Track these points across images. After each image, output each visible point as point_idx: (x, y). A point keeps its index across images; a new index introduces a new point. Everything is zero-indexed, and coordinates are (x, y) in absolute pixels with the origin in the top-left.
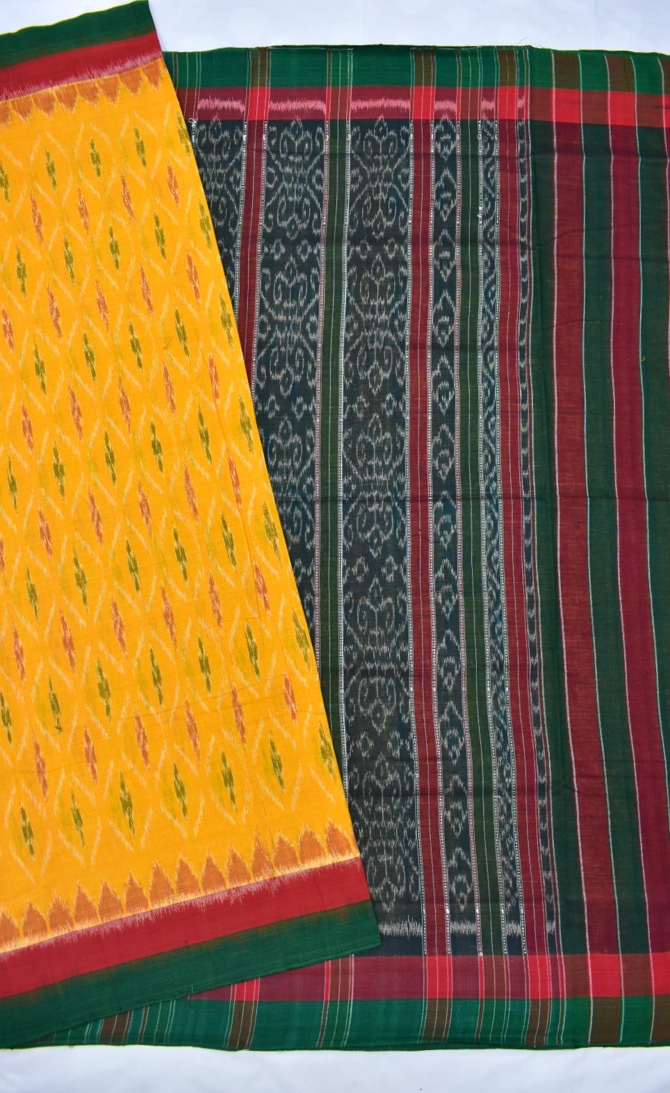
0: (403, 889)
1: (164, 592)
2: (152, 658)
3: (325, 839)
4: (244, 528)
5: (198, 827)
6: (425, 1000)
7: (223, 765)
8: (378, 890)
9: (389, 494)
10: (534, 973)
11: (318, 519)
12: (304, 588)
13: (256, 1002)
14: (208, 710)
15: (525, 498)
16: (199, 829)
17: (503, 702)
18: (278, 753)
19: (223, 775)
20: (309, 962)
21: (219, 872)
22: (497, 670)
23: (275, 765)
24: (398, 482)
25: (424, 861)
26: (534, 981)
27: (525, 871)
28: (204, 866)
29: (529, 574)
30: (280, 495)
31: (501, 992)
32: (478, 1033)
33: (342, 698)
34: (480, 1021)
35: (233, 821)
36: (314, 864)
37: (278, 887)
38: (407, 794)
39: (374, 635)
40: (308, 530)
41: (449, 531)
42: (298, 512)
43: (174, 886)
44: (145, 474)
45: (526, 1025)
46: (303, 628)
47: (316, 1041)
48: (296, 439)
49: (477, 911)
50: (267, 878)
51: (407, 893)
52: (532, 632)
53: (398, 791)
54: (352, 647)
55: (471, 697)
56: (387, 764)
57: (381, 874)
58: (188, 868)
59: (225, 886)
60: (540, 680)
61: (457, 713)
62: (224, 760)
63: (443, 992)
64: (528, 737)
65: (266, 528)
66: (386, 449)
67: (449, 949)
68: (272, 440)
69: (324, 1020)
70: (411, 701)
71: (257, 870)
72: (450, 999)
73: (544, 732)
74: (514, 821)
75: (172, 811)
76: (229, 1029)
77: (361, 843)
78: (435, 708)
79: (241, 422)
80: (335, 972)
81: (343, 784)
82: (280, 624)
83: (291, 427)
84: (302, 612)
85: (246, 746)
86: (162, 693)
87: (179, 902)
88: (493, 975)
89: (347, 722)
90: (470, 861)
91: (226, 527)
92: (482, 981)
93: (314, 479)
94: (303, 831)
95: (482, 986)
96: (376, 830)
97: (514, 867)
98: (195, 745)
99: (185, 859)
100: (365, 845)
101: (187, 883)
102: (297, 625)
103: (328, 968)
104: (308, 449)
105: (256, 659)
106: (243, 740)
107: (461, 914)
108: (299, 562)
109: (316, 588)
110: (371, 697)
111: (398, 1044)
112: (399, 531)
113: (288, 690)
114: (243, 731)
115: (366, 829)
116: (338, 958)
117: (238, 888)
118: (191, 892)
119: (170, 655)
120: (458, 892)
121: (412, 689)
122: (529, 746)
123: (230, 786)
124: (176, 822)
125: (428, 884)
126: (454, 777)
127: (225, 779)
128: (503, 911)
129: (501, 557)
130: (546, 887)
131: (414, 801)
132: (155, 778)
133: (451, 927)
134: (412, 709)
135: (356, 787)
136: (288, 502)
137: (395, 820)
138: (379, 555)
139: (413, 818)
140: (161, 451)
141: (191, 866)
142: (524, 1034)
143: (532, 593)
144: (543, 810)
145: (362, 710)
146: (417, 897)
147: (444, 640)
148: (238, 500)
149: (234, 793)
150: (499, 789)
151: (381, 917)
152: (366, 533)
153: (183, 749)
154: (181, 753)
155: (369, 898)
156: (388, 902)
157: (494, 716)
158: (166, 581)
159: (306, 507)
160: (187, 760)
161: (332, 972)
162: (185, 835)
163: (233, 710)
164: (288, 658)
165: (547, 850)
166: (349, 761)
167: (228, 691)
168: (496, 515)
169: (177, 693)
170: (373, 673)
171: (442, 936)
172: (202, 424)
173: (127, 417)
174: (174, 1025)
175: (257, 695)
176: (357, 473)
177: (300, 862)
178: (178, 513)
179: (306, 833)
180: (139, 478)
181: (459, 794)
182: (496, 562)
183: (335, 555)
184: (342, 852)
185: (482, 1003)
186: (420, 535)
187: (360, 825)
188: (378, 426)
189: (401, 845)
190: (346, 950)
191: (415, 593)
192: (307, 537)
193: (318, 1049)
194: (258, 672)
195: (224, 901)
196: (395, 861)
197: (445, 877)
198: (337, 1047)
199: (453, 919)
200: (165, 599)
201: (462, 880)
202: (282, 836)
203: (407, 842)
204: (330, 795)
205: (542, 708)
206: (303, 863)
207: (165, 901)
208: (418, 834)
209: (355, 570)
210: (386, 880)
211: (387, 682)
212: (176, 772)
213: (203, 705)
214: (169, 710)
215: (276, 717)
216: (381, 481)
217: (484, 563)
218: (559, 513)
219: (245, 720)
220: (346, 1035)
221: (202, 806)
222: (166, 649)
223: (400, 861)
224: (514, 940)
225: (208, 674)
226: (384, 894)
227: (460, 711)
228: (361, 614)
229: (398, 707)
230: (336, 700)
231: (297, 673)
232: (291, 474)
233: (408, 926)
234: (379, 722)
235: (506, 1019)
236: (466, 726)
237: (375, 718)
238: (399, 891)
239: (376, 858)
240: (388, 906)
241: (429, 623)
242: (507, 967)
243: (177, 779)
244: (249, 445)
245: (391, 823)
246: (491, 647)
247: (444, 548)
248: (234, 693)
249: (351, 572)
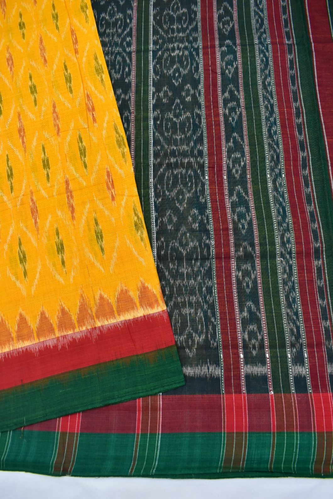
0: (203, 337)
1: (19, 115)
2: (8, 161)
3: (138, 295)
4: (80, 69)
5: (35, 286)
6: (224, 434)
7: (56, 237)
8: (182, 338)
9: (187, 44)
10: (319, 409)
11: (134, 63)
12: (123, 108)
13: (77, 434)
14: (47, 196)
15: (288, 44)
16: (36, 288)
17: (280, 185)
18: (100, 227)
19: (56, 245)
20: (123, 399)
21: (50, 323)
22: (274, 161)
23: (97, 237)
24: (193, 37)
25: (221, 313)
26: (319, 415)
27: (306, 320)
28: (38, 318)
29: (295, 93)
30: (107, 49)
31: (290, 426)
32: (271, 463)
33: (152, 185)
34: (273, 452)
35: (63, 282)
36: (129, 316)
37: (98, 335)
38: (204, 259)
39: (176, 139)
40: (127, 69)
41: (232, 66)
42: (119, 58)
43: (14, 335)
44: (13, 41)
45: (314, 455)
46: (121, 134)
47: (129, 469)
48: (120, 15)
49: (267, 356)
50: (89, 328)
51: (206, 340)
52: (300, 133)
53: (197, 256)
54: (159, 148)
55: (254, 182)
56: (188, 235)
57: (184, 325)
58: (25, 319)
59: (54, 334)
60: (309, 169)
61: (244, 194)
62: (58, 234)
63: (239, 427)
64: (303, 212)
65: (96, 69)
66: (184, 18)
67: (244, 389)
68: (102, 17)
69: (136, 452)
70: (207, 187)
71: (81, 321)
72: (246, 433)
73: (315, 208)
74: (295, 278)
75: (16, 274)
76: (54, 457)
77: (168, 298)
78: (226, 192)
79: (81, 6)
80: (145, 408)
81: (152, 250)
82: (104, 132)
83: (116, 9)
84: (121, 123)
85: (75, 222)
86: (13, 185)
87: (17, 348)
88: (283, 411)
89: (155, 202)
90: (260, 313)
91: (66, 69)
92: (273, 416)
93: (132, 38)
94: (119, 289)
95: (274, 421)
96: (179, 288)
97: (298, 317)
98: (36, 222)
99: (24, 313)
100: (171, 300)
101: (25, 332)
102: (117, 132)
103: (139, 405)
104: (128, 21)
105: (85, 156)
106: (73, 218)
107: (252, 357)
108: (119, 91)
109: (132, 108)
110: (175, 184)
111: (201, 472)
112: (194, 67)
113: (109, 179)
114: (73, 211)
115: (171, 287)
116: (149, 396)
117: (65, 336)
118: (28, 340)
119: (21, 158)
120: (250, 339)
121: (207, 178)
122: (304, 219)
123: (61, 253)
124: (18, 284)
125: (224, 333)
126: (244, 244)
127: (58, 248)
128: (289, 355)
129: (273, 82)
130: (326, 334)
131: (211, 264)
132: (4, 249)
133: (245, 370)
134: (207, 192)
135: (162, 253)
136: (112, 54)
137: (195, 280)
138: (179, 84)
139: (211, 278)
140: (25, 28)
141: (28, 318)
142: (312, 464)
143: (299, 106)
144: (319, 269)
145: (167, 193)
146: (215, 344)
147: (232, 141)
148: (76, 52)
149: (65, 260)
150: (281, 253)
151: (184, 361)
152: (170, 70)
153: (26, 227)
154: (24, 229)
155: (174, 343)
156: (190, 348)
157: (274, 196)
158: (21, 108)
159: (125, 55)
160: (29, 234)
161: (143, 408)
162: (24, 293)
163: (66, 195)
164: (110, 156)
165: (325, 303)
166: (157, 233)
167: (62, 181)
168: (267, 54)
169: (24, 185)
170: (176, 165)
171: (238, 377)
172: (54, 10)
173: (4, 10)
174: (9, 452)
175: (85, 184)
176: (163, 33)
177: (116, 315)
178: (33, 63)
179: (122, 291)
180: (8, 44)
181: (248, 257)
182: (269, 84)
183: (146, 85)
184: (151, 306)
185: (274, 436)
186: (210, 69)
187: (166, 284)
188: (178, 5)
189: (200, 299)
190: (155, 389)
191: (208, 107)
192: (126, 74)
193: (130, 476)
194: (86, 166)
195: (53, 347)
196: (196, 313)
197: (239, 327)
198: (146, 475)
199: (246, 362)
200: (20, 120)
201: (253, 329)
202: (103, 293)
203: (205, 298)
204: (141, 259)
205: (312, 189)
206: (119, 315)
207: (7, 348)
208: (215, 291)
209: (161, 94)
210: (189, 329)
211: (187, 172)
212: (20, 244)
213: (43, 193)
214: (18, 197)
215: (100, 200)
216: (180, 37)
217: (260, 87)
218: (314, 53)
219: (74, 202)
220: (155, 464)
221: (39, 270)
222: (18, 154)
223: (200, 314)
224: (300, 381)
225: (48, 169)
226: (187, 341)
227: (247, 193)
228: (167, 125)
229: (196, 191)
230: (147, 187)
231: (116, 167)
232: (115, 37)
233: (208, 369)
234: (181, 202)
235: (296, 450)
236: (252, 204)
237: (178, 199)
238: (199, 339)
239: (180, 311)
240: (191, 352)
241: (220, 129)
242: (295, 404)
243: (20, 249)
244: (86, 19)
245: (192, 282)
246: (269, 144)
247: (229, 77)
248: (67, 183)
249: (158, 96)
